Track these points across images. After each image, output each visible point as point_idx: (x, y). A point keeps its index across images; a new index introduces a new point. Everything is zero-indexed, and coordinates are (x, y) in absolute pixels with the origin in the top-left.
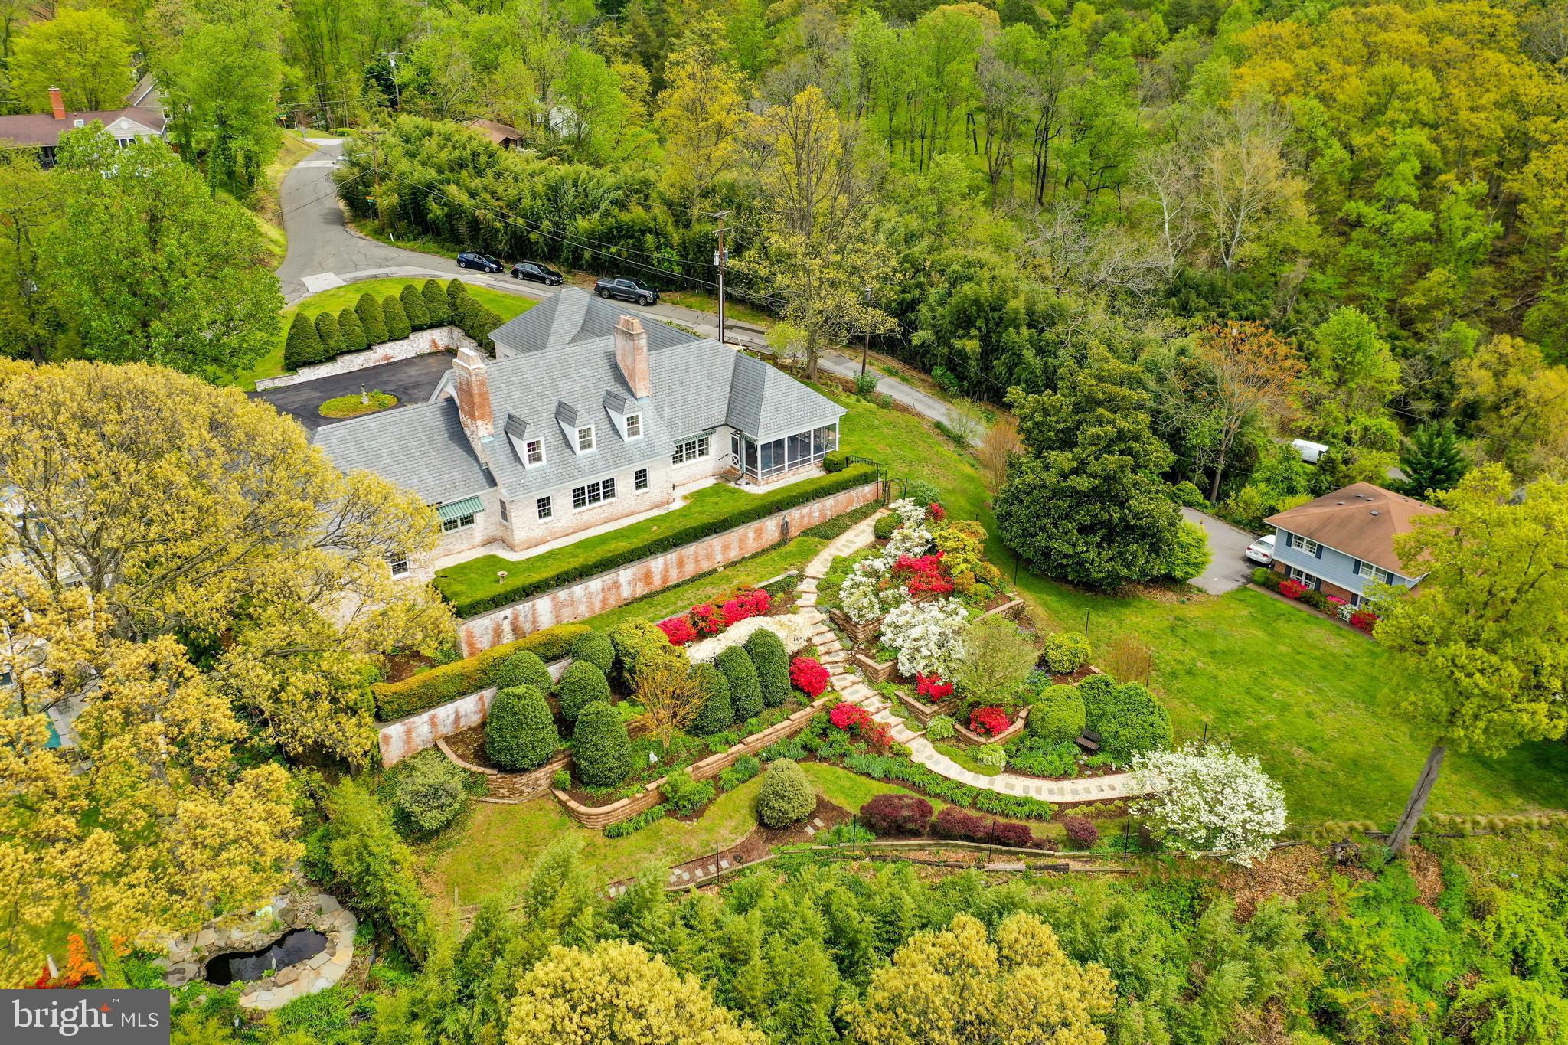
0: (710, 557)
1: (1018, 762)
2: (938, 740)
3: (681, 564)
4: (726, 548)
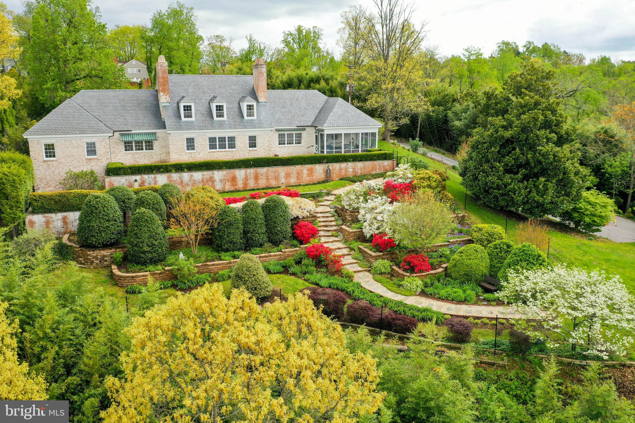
0: (277, 178)
1: (429, 290)
2: (378, 274)
3: (256, 178)
4: (288, 175)
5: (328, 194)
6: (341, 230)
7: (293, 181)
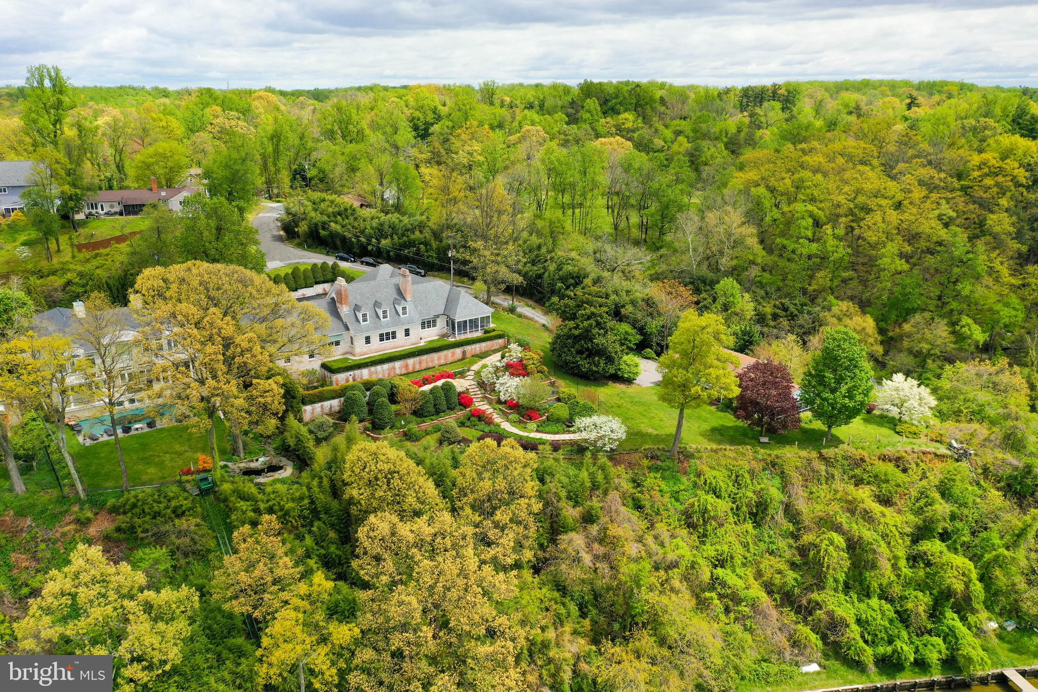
0: (432, 361)
1: (540, 429)
2: (513, 423)
3: (420, 363)
4: (439, 359)
5: (469, 370)
6: (486, 397)
7: (442, 362)
